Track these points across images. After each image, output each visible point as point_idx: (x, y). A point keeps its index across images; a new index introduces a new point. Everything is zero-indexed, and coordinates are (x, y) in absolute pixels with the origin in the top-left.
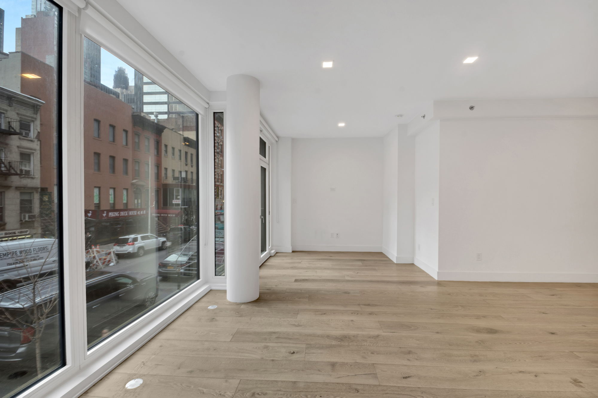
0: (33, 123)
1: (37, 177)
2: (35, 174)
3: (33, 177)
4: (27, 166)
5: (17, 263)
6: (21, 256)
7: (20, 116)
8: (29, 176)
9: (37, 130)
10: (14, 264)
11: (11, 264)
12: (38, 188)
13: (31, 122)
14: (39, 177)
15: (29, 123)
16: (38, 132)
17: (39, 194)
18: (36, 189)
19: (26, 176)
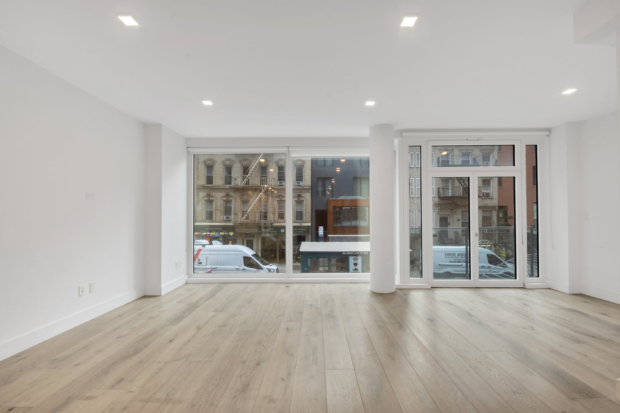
0: (492, 154)
1: (495, 197)
2: (493, 195)
3: (492, 197)
4: (488, 189)
5: (456, 262)
6: (458, 258)
7: (482, 151)
8: (489, 197)
9: (495, 158)
10: (453, 262)
11: (451, 262)
12: (496, 207)
13: (490, 153)
14: (497, 197)
15: (489, 154)
16: (496, 160)
17: (496, 211)
18: (494, 207)
19: (487, 197)
